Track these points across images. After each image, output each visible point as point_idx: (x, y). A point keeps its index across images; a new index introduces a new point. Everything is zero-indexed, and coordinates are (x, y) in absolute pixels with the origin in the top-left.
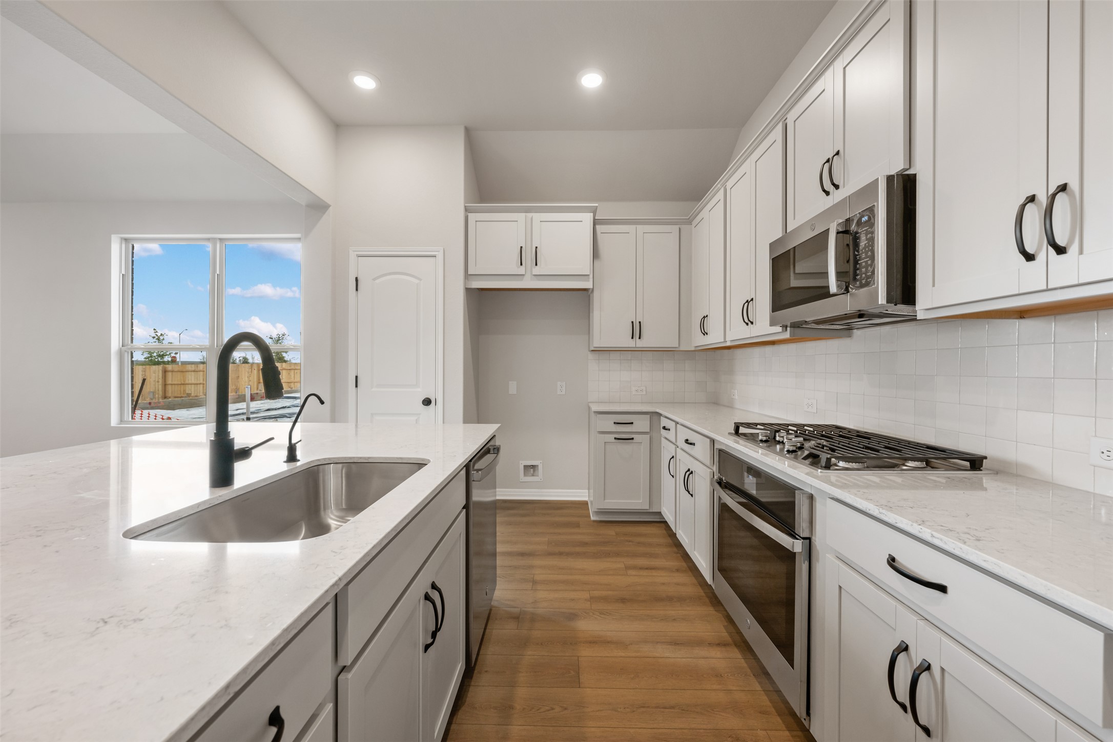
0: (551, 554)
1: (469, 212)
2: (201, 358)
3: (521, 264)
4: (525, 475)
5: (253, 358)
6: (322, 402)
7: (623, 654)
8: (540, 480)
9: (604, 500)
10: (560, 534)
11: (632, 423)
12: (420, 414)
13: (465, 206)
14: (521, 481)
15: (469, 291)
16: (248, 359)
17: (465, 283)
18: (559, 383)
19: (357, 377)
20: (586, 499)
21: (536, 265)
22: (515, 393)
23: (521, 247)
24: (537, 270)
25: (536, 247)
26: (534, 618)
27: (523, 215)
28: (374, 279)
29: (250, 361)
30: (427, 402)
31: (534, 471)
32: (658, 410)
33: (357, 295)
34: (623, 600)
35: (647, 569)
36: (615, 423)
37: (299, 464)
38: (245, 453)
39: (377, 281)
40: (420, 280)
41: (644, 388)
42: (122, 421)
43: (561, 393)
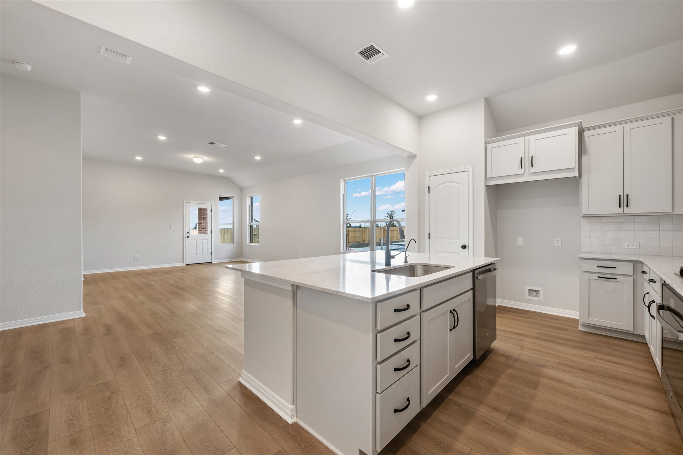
0: (538, 338)
1: (487, 144)
2: (360, 225)
3: (522, 168)
4: (529, 295)
5: (380, 224)
6: (416, 242)
7: (570, 389)
8: (541, 300)
9: (589, 317)
10: (550, 331)
11: (615, 268)
12: (460, 253)
13: (485, 141)
14: (526, 298)
15: (488, 187)
16: (378, 225)
17: (485, 183)
18: (556, 239)
19: (429, 234)
20: (578, 318)
21: (532, 166)
22: (522, 244)
23: (522, 158)
24: (532, 170)
25: (532, 156)
26: (517, 360)
27: (523, 138)
28: (437, 186)
29: (379, 226)
30: (464, 247)
31: (537, 294)
32: (641, 260)
33: (429, 195)
34: (584, 370)
35: (615, 363)
36: (598, 266)
37: (408, 263)
38: (393, 257)
39: (438, 187)
40: (460, 184)
41: (638, 244)
42: (344, 250)
43: (558, 245)
